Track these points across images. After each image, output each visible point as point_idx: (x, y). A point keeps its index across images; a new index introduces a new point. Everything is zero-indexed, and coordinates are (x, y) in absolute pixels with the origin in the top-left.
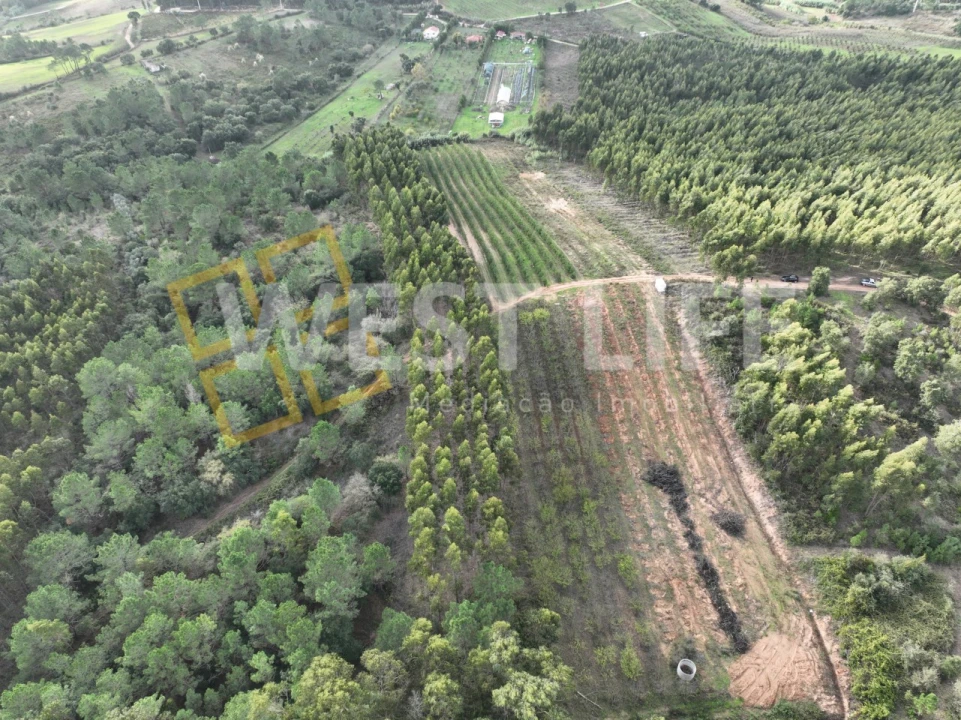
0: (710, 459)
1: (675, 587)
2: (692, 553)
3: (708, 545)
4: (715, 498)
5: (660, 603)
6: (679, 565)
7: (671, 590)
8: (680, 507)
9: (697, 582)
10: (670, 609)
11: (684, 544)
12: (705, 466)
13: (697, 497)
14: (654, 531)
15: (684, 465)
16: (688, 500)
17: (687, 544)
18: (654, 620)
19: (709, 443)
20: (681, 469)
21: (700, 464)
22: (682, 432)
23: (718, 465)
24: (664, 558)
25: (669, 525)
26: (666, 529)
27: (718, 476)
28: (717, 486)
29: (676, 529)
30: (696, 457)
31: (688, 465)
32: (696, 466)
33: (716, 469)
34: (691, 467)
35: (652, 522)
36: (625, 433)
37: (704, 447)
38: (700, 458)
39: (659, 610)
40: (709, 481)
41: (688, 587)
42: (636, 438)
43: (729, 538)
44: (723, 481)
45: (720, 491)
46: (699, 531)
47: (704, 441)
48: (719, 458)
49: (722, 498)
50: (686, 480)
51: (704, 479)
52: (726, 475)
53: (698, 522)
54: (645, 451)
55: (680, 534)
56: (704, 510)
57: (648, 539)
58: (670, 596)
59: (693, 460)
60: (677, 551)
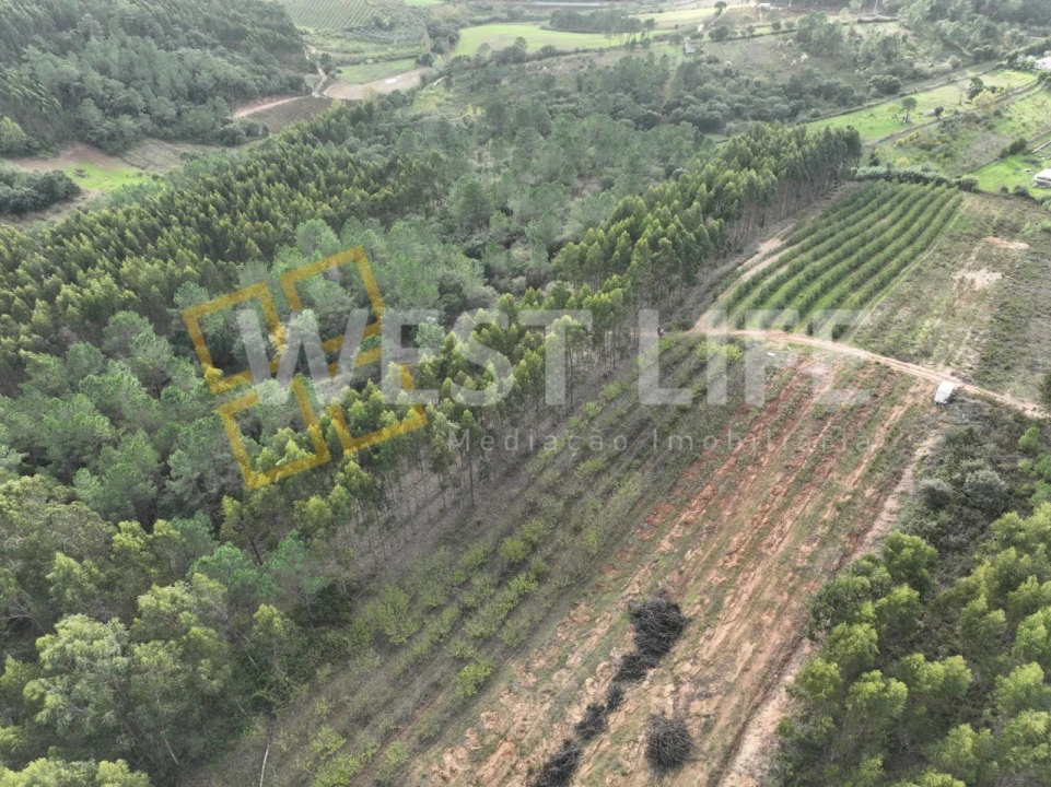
0: (748, 648)
1: (500, 752)
2: (571, 734)
3: (605, 742)
4: (690, 698)
5: (462, 753)
6: (539, 733)
7: (491, 750)
8: (632, 670)
9: (531, 772)
10: (460, 769)
11: (577, 715)
12: (729, 650)
13: (669, 679)
14: (563, 672)
15: (703, 629)
16: (651, 672)
17: (579, 719)
18: (430, 763)
19: (771, 627)
20: (692, 629)
21: (726, 641)
22: (750, 587)
23: (750, 661)
24: (533, 709)
25: (589, 681)
26: (581, 682)
27: (731, 677)
28: (713, 687)
29: (591, 691)
30: (731, 631)
31: (708, 632)
32: (716, 642)
33: (740, 666)
34: (709, 638)
35: (574, 660)
36: (672, 540)
37: (757, 628)
38: (736, 636)
39: (448, 758)
40: (710, 672)
41: (513, 767)
42: (682, 554)
43: (642, 760)
44: (730, 689)
45: (709, 696)
46: (615, 720)
47: (767, 619)
48: (763, 658)
49: (697, 706)
50: (680, 648)
51: (707, 664)
52: (746, 683)
53: (628, 707)
54: (674, 576)
55: (588, 701)
56: (656, 700)
57: (547, 673)
58: (478, 758)
59: (721, 633)
60: (557, 716)
